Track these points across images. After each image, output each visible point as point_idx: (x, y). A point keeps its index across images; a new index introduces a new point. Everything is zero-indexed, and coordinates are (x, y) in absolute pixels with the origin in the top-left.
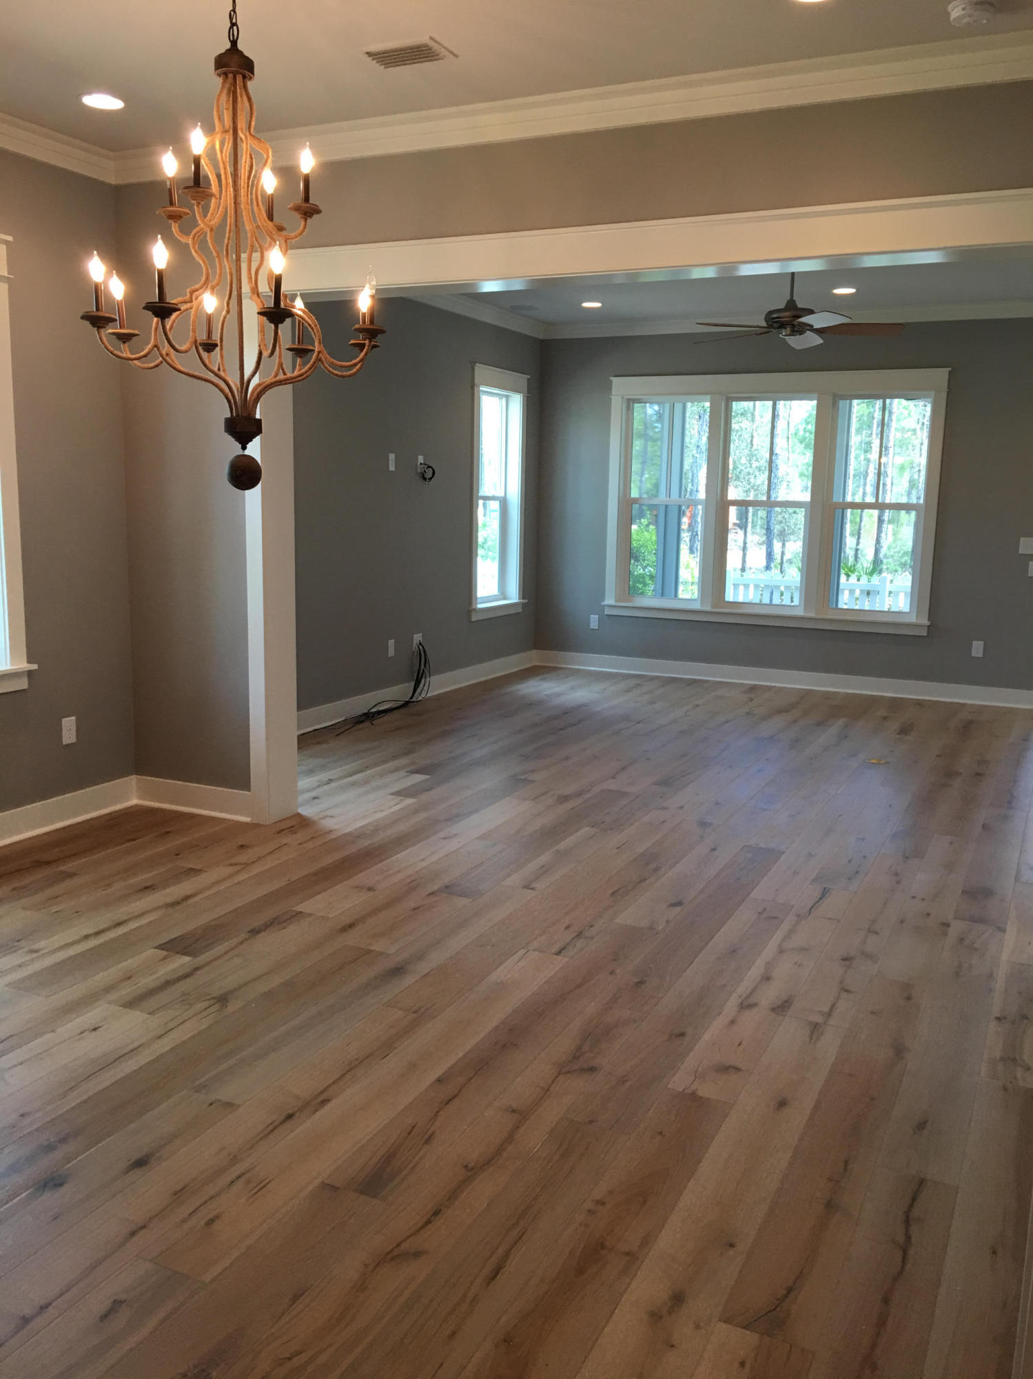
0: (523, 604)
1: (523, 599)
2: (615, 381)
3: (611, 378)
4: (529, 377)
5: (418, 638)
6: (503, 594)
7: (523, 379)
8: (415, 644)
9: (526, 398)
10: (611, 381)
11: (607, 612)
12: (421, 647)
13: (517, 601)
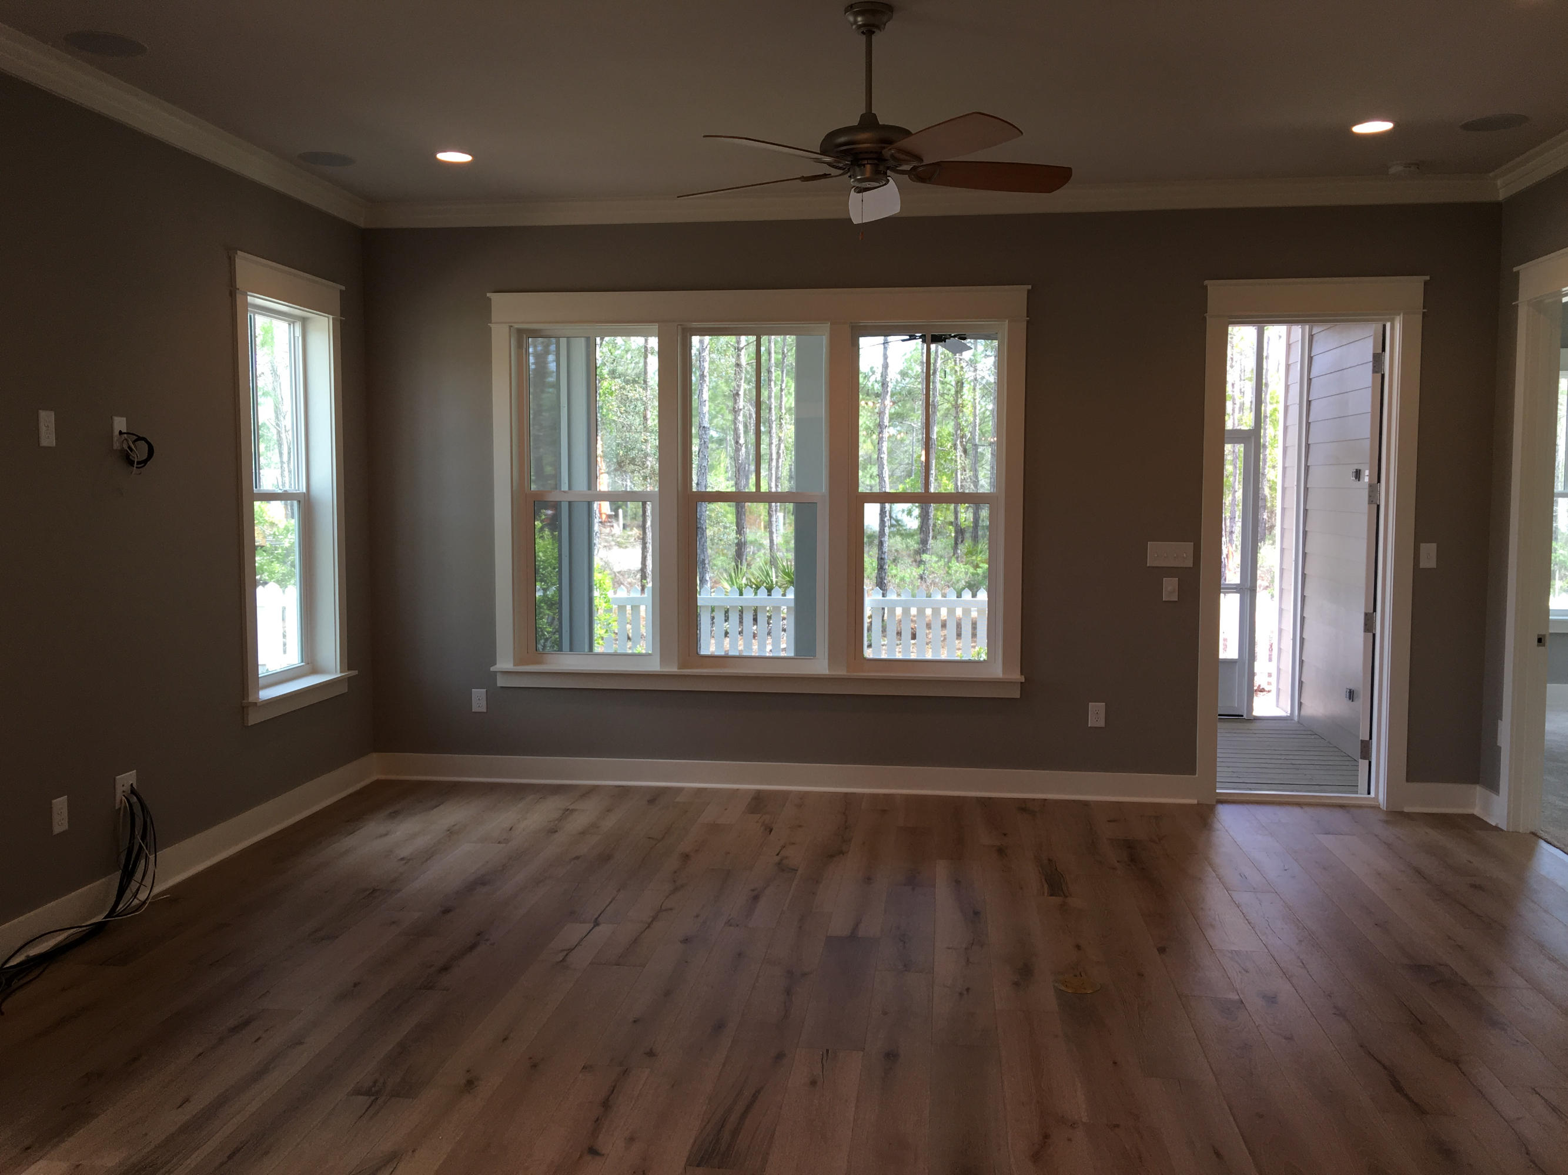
0: (350, 679)
1: (349, 669)
2: (498, 300)
3: (488, 295)
4: (343, 288)
5: (127, 779)
6: (310, 663)
7: (333, 290)
8: (119, 795)
9: (338, 323)
10: (490, 299)
11: (501, 682)
12: (134, 799)
13: (339, 675)
